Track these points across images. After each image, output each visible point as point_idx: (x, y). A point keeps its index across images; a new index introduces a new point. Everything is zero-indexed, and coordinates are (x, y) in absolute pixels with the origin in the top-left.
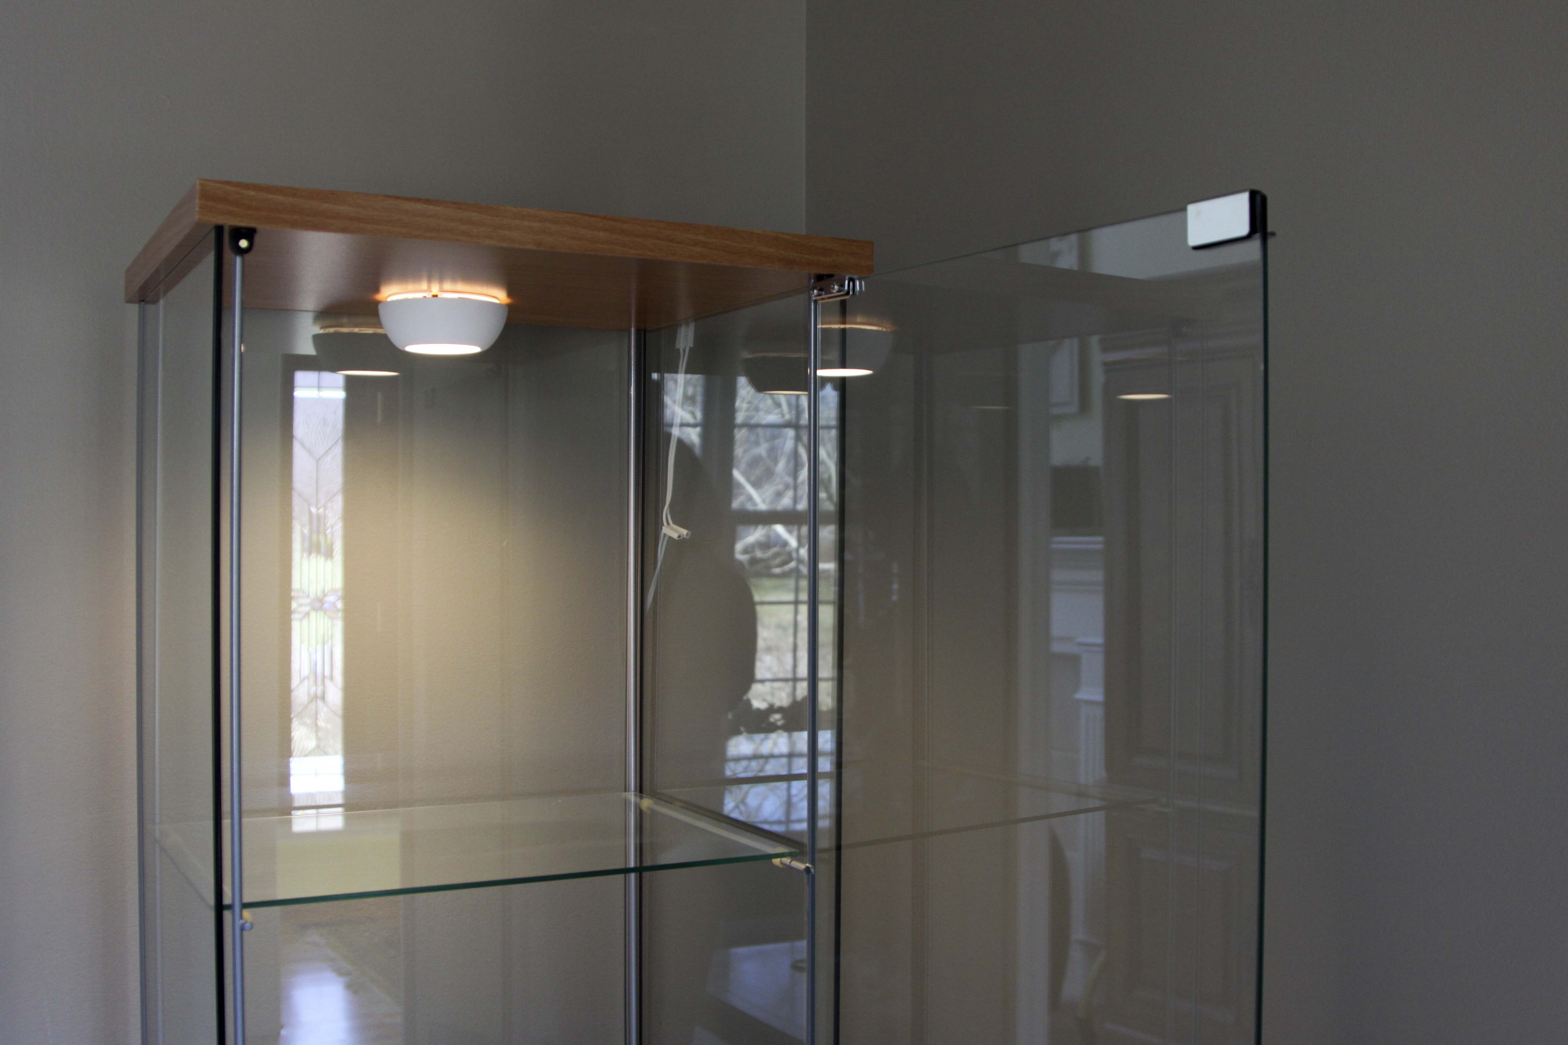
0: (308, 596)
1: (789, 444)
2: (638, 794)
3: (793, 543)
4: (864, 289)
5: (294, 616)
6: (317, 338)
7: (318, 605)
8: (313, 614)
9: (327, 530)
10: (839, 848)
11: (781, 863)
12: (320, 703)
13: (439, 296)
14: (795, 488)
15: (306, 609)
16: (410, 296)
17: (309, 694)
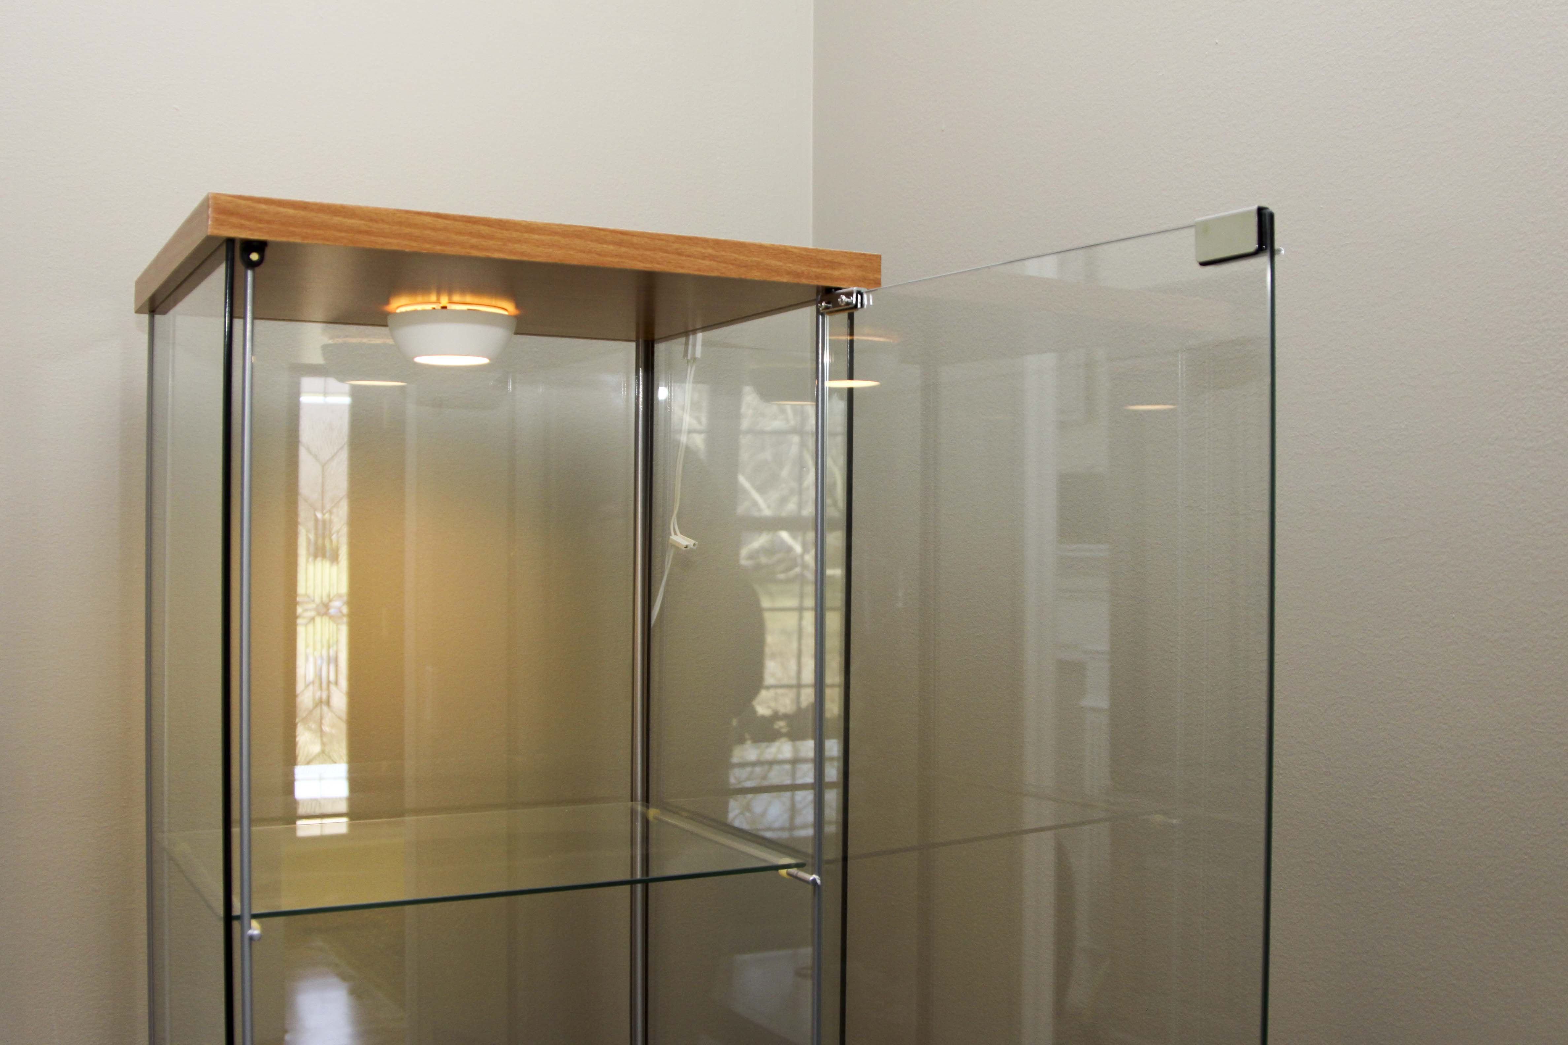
0: (313, 601)
1: (794, 449)
2: (645, 803)
3: (798, 548)
4: (871, 303)
5: (299, 621)
6: (325, 347)
7: (323, 610)
8: (318, 620)
9: (333, 535)
10: (845, 859)
11: (788, 874)
12: (325, 708)
13: (448, 308)
14: (800, 493)
15: (312, 614)
16: (419, 308)
17: (314, 699)
